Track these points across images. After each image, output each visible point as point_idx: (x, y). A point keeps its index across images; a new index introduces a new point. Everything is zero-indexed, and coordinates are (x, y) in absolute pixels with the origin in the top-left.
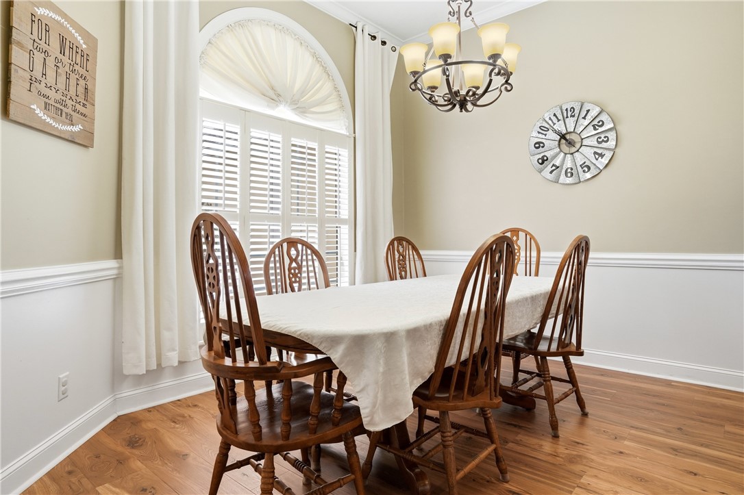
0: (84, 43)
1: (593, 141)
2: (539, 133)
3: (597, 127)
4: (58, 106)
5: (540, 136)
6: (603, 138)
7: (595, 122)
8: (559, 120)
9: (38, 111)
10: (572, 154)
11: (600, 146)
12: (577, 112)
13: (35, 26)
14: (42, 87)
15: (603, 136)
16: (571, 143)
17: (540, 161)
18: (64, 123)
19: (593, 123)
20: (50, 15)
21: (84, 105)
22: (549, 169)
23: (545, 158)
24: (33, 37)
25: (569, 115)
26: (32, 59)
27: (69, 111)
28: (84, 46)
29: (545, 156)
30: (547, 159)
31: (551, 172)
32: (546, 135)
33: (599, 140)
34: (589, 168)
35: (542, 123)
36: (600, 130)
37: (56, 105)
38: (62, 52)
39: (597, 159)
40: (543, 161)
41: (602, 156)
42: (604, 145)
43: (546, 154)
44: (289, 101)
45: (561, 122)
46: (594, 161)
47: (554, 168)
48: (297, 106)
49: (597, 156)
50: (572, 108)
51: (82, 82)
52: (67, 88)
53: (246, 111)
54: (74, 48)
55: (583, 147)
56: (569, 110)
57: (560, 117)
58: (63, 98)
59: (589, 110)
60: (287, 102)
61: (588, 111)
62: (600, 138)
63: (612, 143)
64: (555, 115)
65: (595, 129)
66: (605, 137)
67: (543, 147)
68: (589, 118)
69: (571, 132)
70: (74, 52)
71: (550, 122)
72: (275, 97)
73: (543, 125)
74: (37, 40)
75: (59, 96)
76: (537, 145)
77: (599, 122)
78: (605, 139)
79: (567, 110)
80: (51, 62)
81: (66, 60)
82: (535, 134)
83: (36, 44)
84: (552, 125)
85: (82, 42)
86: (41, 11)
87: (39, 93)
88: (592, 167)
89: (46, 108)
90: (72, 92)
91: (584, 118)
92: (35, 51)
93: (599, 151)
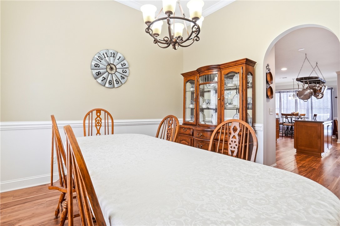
1: (120, 71)
2: (98, 59)
5: (98, 61)
10: (112, 74)
11: (123, 74)
12: (115, 55)
17: (97, 74)
19: (121, 63)
22: (101, 78)
25: (112, 56)
29: (100, 72)
31: (102, 81)
32: (101, 61)
36: (124, 67)
39: (122, 79)
40: (99, 74)
41: (124, 78)
43: (100, 71)
45: (109, 58)
46: (121, 79)
47: (103, 79)
50: (114, 53)
55: (116, 72)
56: (112, 53)
57: (108, 55)
59: (120, 57)
62: (124, 70)
63: (128, 74)
65: (122, 66)
67: (99, 67)
69: (112, 64)
73: (100, 56)
76: (96, 65)
77: (124, 63)
82: (95, 59)
84: (104, 58)
88: (120, 82)
91: (118, 59)
93: (123, 76)
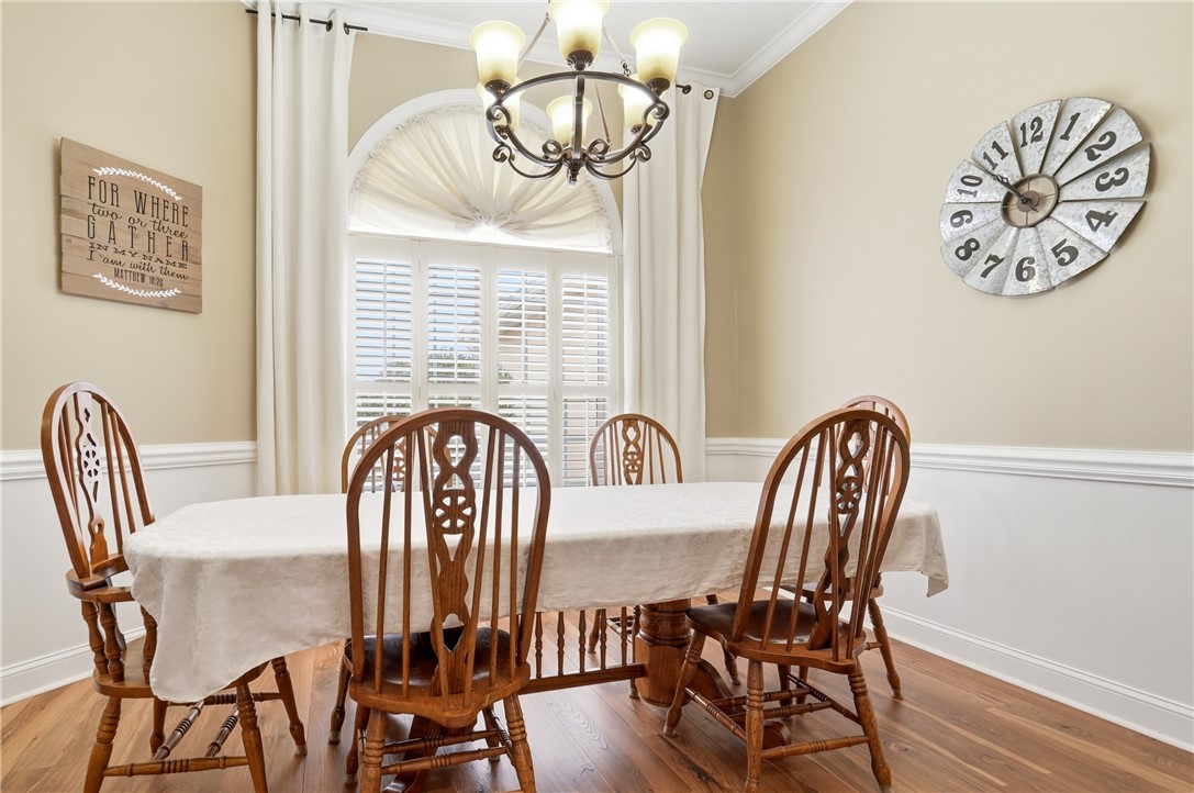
0: (177, 195)
1: (1087, 189)
2: (961, 191)
3: (1097, 152)
4: (137, 270)
5: (964, 198)
6: (1112, 175)
7: (1094, 141)
8: (1004, 155)
9: (104, 280)
10: (1034, 226)
11: (1105, 194)
12: (1047, 127)
13: (95, 190)
14: (110, 253)
15: (1112, 171)
16: (1030, 202)
17: (963, 252)
18: (147, 289)
19: (1087, 145)
20: (118, 173)
21: (181, 265)
22: (981, 266)
23: (973, 245)
24: (92, 202)
25: (1029, 139)
26: (91, 226)
27: (158, 274)
28: (177, 198)
29: (972, 240)
30: (977, 247)
31: (984, 275)
32: (975, 194)
33: (1103, 182)
34: (1074, 253)
35: (967, 170)
36: (1105, 155)
37: (133, 270)
38: (141, 208)
39: (1095, 229)
40: (969, 250)
41: (1107, 219)
42: (1115, 191)
43: (975, 235)
44: (493, 216)
45: (1012, 158)
46: (1088, 234)
47: (991, 263)
48: (507, 221)
49: (1095, 222)
50: (1038, 119)
51: (177, 240)
52: (151, 248)
53: (420, 240)
54: (160, 203)
55: (1060, 208)
56: (1028, 125)
57: (1008, 147)
58: (144, 261)
59: (1078, 114)
60: (490, 218)
61: (1075, 118)
62: (1105, 175)
63: (1136, 185)
64: (995, 145)
65: (1092, 157)
66: (1117, 172)
67: (969, 221)
68: (1077, 136)
69: (1032, 178)
70: (161, 208)
71: (986, 163)
72: (467, 214)
73: (969, 174)
74: (99, 203)
75: (138, 260)
76: (956, 220)
77: (1102, 138)
78: (1118, 177)
79: (1023, 128)
80: (122, 225)
81: (146, 218)
82: (952, 196)
83: (96, 209)
84: (990, 168)
85: (173, 194)
86: (103, 172)
87: (106, 260)
88: (1083, 251)
89: (117, 275)
90: (161, 252)
91: (1065, 137)
92: (96, 216)
93: (1102, 208)
